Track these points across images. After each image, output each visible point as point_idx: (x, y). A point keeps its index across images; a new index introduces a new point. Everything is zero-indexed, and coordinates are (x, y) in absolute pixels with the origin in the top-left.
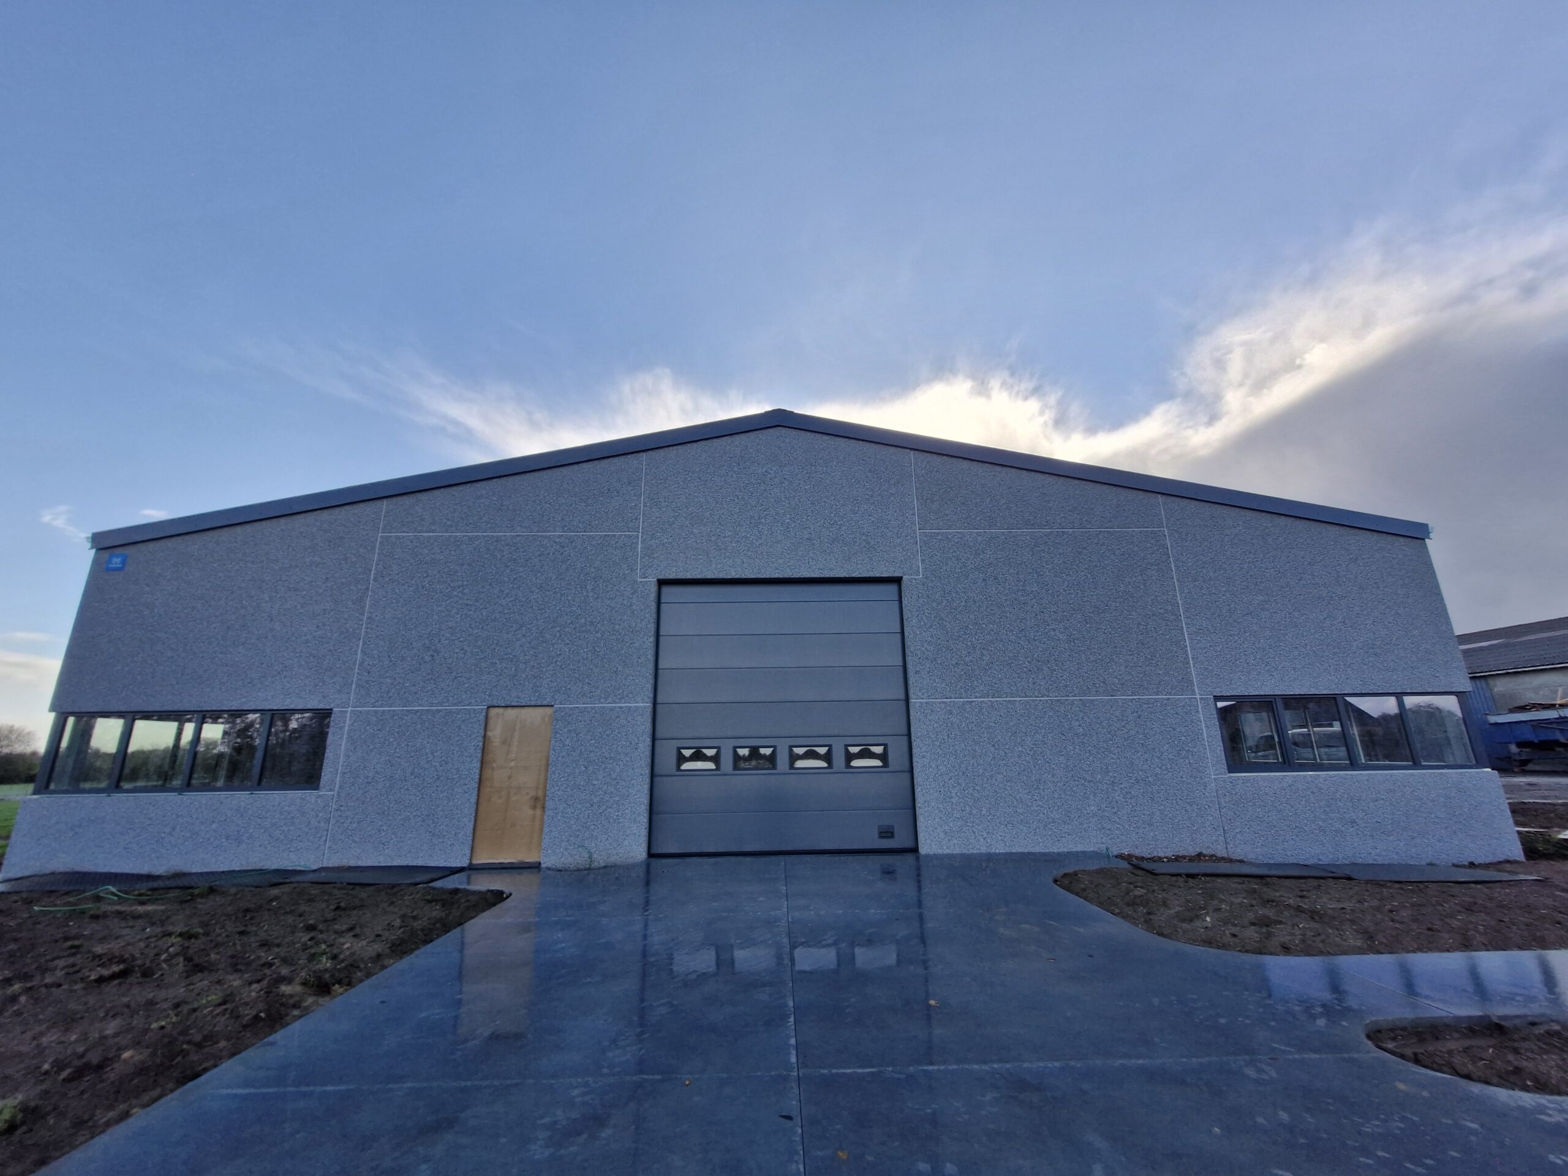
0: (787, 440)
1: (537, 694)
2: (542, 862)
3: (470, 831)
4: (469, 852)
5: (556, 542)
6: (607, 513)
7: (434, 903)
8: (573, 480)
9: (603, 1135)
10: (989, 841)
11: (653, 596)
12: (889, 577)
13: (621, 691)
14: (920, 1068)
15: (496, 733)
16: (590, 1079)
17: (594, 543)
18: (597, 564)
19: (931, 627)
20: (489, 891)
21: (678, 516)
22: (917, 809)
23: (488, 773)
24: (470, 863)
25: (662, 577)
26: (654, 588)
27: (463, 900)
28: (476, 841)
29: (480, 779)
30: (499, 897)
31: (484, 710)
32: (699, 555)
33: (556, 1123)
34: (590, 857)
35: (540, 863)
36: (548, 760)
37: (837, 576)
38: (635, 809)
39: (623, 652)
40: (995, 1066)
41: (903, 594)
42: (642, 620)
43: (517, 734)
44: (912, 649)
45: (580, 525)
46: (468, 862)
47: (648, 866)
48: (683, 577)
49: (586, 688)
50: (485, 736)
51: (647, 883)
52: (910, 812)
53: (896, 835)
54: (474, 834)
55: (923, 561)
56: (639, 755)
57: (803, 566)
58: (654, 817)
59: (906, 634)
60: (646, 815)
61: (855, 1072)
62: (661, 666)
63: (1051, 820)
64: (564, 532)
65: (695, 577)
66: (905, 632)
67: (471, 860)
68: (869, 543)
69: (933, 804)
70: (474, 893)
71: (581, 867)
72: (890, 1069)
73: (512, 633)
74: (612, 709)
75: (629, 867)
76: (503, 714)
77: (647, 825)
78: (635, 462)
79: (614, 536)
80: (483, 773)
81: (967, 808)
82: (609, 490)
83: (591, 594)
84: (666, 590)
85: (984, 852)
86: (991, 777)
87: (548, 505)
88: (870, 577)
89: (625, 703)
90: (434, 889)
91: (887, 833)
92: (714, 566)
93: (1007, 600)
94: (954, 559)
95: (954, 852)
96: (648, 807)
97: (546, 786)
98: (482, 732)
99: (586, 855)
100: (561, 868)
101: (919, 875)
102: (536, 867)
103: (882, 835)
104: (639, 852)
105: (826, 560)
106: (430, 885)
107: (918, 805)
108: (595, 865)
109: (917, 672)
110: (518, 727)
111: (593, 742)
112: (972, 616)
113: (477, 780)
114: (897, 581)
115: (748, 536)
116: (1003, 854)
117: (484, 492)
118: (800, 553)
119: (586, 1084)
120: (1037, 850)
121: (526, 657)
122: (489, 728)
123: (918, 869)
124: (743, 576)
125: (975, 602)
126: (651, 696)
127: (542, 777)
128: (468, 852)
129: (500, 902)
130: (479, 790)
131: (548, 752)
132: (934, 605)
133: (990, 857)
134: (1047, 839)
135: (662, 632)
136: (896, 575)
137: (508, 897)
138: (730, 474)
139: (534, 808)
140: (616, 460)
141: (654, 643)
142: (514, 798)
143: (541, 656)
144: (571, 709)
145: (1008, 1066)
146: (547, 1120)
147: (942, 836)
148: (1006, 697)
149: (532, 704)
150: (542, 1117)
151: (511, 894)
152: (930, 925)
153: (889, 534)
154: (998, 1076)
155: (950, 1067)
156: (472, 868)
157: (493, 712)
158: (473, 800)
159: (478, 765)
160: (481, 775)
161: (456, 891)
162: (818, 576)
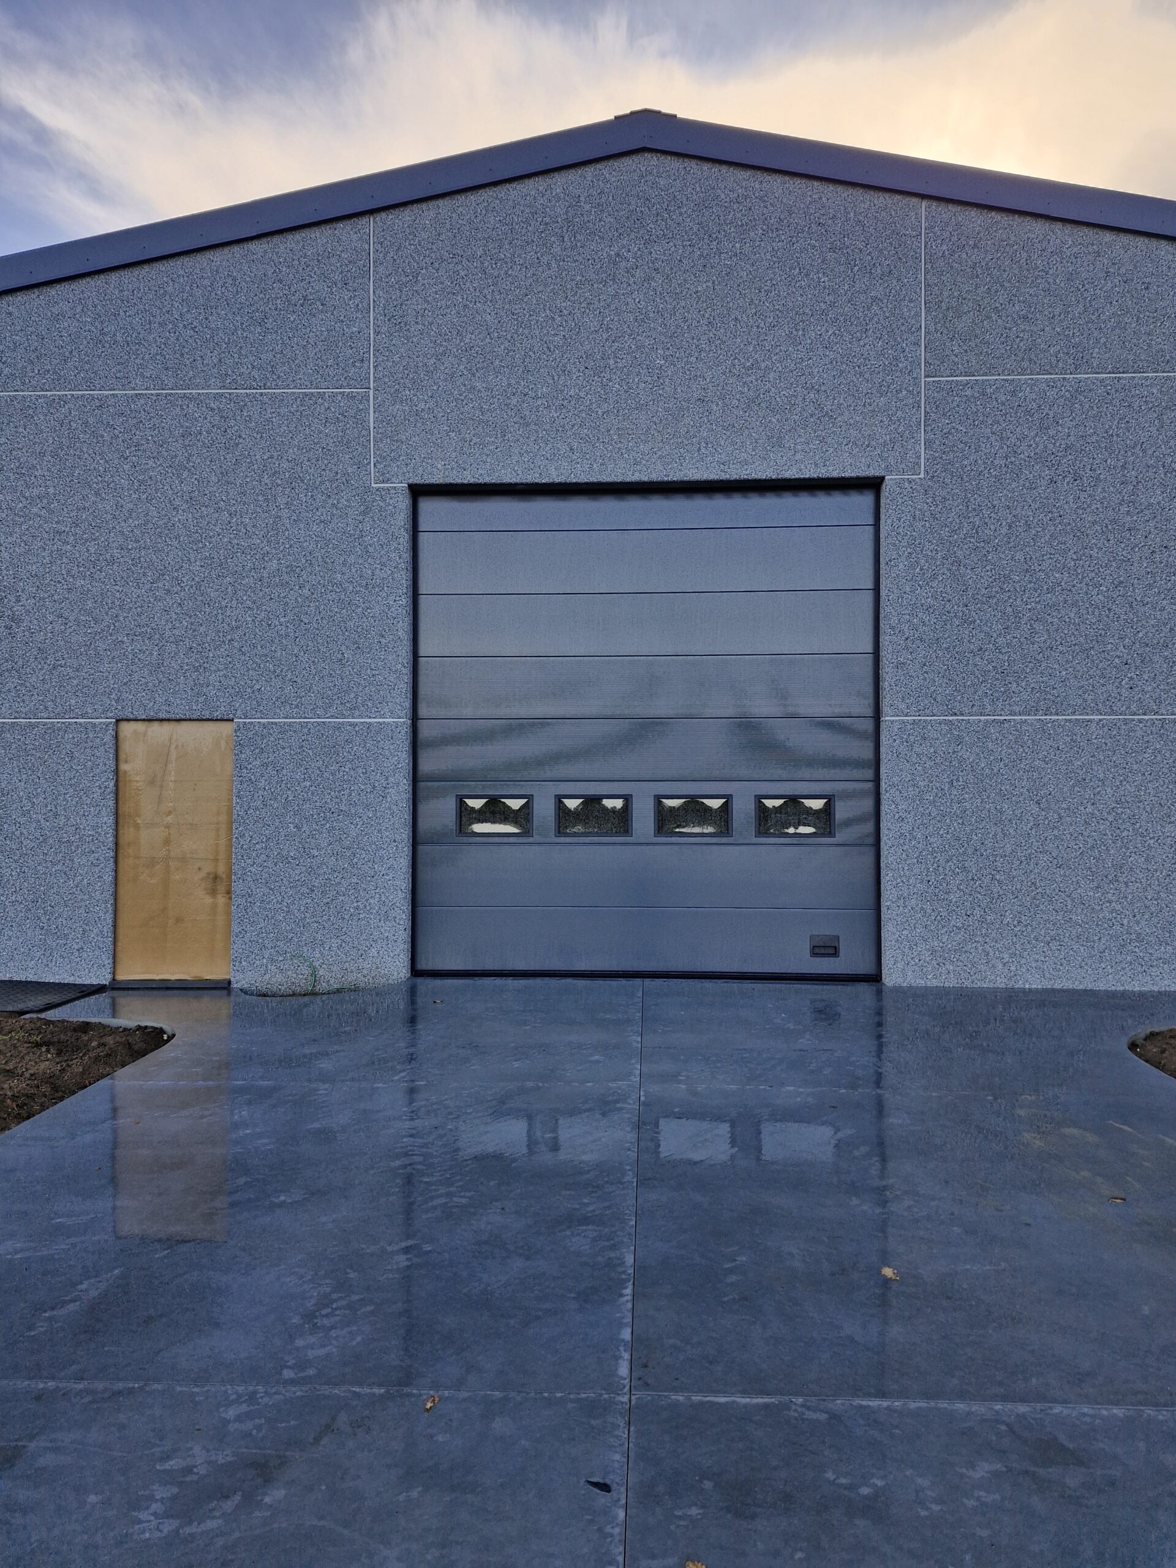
0: (662, 182)
1: (201, 699)
2: (232, 979)
3: (107, 929)
4: (111, 961)
5: (212, 409)
6: (304, 347)
7: (44, 1049)
8: (235, 279)
9: (267, 1500)
10: (1013, 968)
11: (402, 517)
12: (858, 478)
13: (352, 695)
14: (857, 1402)
15: (135, 766)
16: (260, 1388)
17: (283, 410)
18: (292, 453)
19: (934, 577)
20: (139, 1028)
21: (444, 354)
22: (883, 909)
23: (128, 834)
24: (114, 979)
25: (417, 480)
26: (404, 502)
27: (94, 1044)
28: (119, 944)
29: (116, 844)
30: (155, 1038)
31: (111, 727)
32: (487, 435)
33: (189, 1470)
34: (314, 974)
35: (229, 982)
36: (230, 813)
37: (754, 476)
38: (387, 898)
39: (351, 624)
40: (998, 1407)
41: (883, 510)
42: (383, 565)
43: (172, 767)
44: (894, 621)
45: (255, 373)
46: (109, 977)
47: (413, 991)
48: (459, 481)
49: (288, 689)
50: (117, 771)
51: (413, 1020)
52: (871, 913)
53: (842, 952)
54: (115, 933)
55: (928, 444)
56: (390, 809)
57: (688, 456)
58: (420, 910)
59: (883, 593)
60: (406, 907)
61: (734, 1402)
62: (423, 650)
63: (1134, 936)
64: (224, 387)
65: (481, 481)
66: (882, 587)
67: (114, 974)
68: (820, 407)
69: (913, 902)
70: (114, 1031)
71: (298, 990)
72: (800, 1400)
73: (147, 586)
74: (338, 727)
75: (379, 992)
76: (145, 734)
77: (408, 924)
78: (355, 237)
79: (322, 396)
80: (121, 832)
81: (978, 912)
82: (305, 298)
83: (285, 513)
84: (427, 506)
85: (1003, 986)
86: (1029, 858)
87: (190, 332)
88: (819, 479)
89: (361, 717)
90: (48, 1023)
91: (826, 948)
92: (515, 458)
93: (1094, 523)
94: (993, 438)
95: (947, 985)
96: (409, 897)
97: (230, 858)
98: (111, 763)
99: (306, 971)
100: (264, 990)
101: (880, 1024)
102: (224, 987)
103: (817, 951)
104: (397, 968)
105: (734, 444)
106: (43, 1015)
107: (885, 903)
108: (323, 986)
109: (899, 665)
110: (173, 756)
111: (308, 784)
112: (1019, 556)
113: (111, 845)
114: (873, 485)
115: (582, 394)
116: (1037, 991)
117: (65, 306)
118: (683, 431)
119: (252, 1398)
120: (1101, 986)
121: (176, 632)
122: (122, 756)
123: (879, 1012)
124: (573, 479)
125: (1028, 526)
126: (408, 704)
127: (223, 841)
128: (108, 962)
129: (153, 1050)
130: (116, 862)
131: (230, 800)
132: (944, 533)
133: (1012, 997)
134: (1124, 969)
135: (423, 588)
136: (872, 472)
137: (168, 1041)
138: (545, 259)
139: (213, 892)
140: (315, 233)
141: (409, 609)
142: (176, 877)
143: (202, 629)
144: (264, 726)
145: (1022, 1408)
146: (174, 1464)
147: (927, 956)
148: (1073, 713)
149: (195, 717)
150: (167, 1457)
151: (174, 1035)
152: (895, 1121)
153: (864, 387)
154: (1003, 1428)
155: (913, 1405)
156: (116, 987)
157: (127, 729)
158: (108, 878)
159: (111, 821)
160: (116, 837)
161: (85, 1027)
162: (716, 477)
